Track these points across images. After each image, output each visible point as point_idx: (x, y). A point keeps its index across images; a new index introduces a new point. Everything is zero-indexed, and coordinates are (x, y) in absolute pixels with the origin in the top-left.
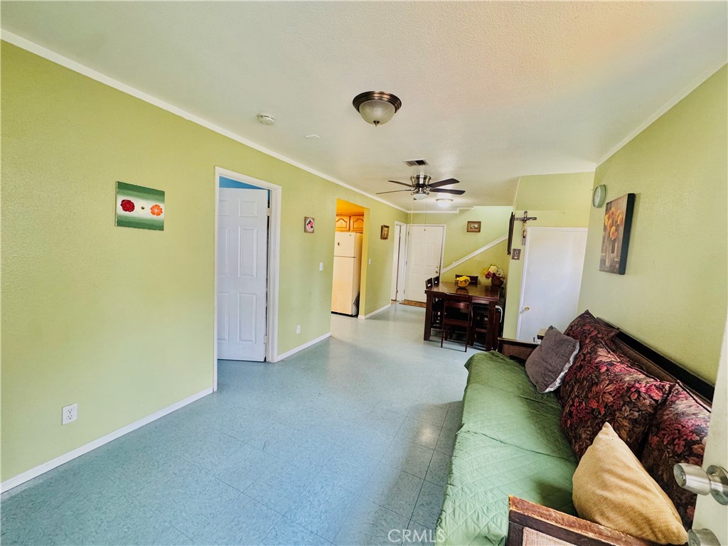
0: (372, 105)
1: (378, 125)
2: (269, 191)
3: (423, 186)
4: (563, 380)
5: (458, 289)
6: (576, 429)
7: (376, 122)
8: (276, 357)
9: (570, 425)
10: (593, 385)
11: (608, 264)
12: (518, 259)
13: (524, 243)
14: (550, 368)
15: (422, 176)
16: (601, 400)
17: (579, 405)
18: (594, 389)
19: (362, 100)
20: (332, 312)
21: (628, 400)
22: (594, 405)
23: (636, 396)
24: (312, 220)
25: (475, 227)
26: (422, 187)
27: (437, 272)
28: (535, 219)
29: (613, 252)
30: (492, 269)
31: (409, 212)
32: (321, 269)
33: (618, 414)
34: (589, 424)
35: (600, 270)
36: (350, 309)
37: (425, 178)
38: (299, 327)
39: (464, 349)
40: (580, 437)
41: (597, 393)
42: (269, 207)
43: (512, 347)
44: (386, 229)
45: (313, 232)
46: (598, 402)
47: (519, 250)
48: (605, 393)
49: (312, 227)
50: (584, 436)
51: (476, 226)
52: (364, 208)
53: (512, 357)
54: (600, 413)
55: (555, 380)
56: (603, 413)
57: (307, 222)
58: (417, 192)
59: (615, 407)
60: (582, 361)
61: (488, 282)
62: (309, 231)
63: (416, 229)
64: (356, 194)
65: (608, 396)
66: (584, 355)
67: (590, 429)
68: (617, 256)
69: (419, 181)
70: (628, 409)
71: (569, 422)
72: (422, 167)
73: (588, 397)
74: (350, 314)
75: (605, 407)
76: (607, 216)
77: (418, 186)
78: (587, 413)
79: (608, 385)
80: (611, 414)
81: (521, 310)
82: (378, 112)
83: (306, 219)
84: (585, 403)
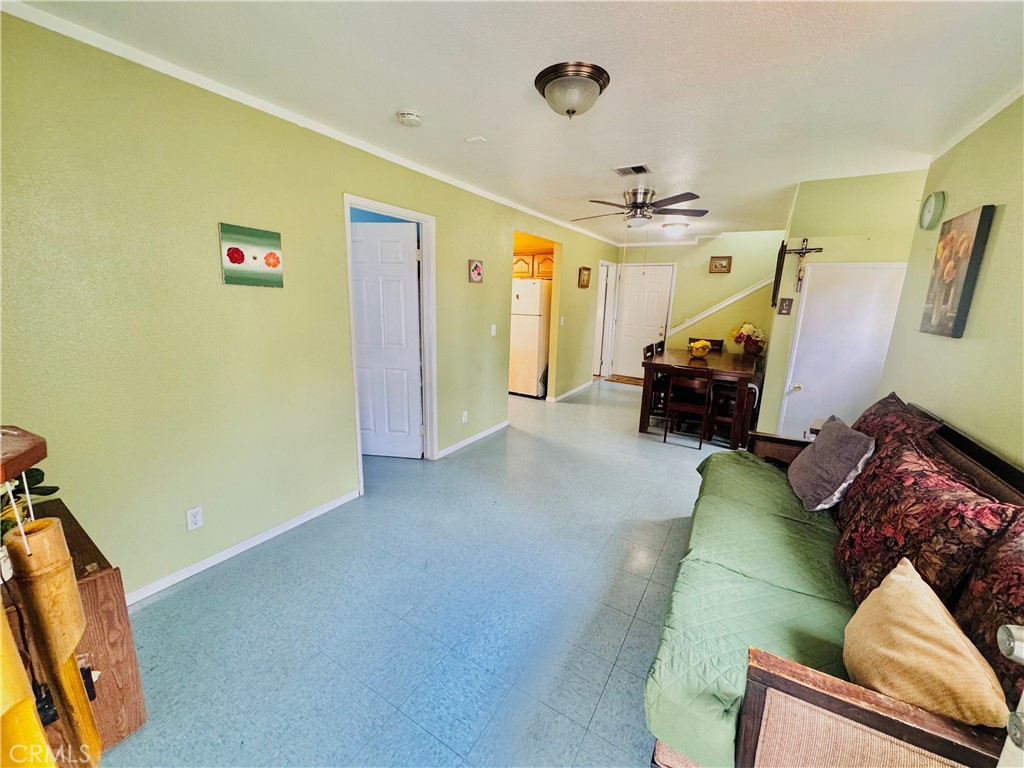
0: (565, 86)
1: (574, 117)
2: (418, 224)
3: (643, 205)
4: (845, 495)
5: (692, 360)
6: (857, 563)
7: (571, 112)
8: (437, 453)
9: (850, 557)
10: (890, 503)
11: (934, 321)
12: (788, 314)
13: (799, 289)
14: (825, 476)
15: (641, 191)
16: (900, 527)
17: (866, 532)
18: (891, 510)
19: (550, 78)
20: (510, 393)
21: (943, 527)
22: (889, 532)
23: (957, 522)
24: (479, 264)
25: (721, 265)
26: (641, 208)
27: (661, 335)
28: (820, 250)
29: (946, 302)
30: (746, 330)
31: (620, 245)
32: (494, 334)
33: (924, 547)
34: (878, 557)
35: (921, 331)
36: (535, 389)
37: (645, 194)
38: (465, 413)
39: (697, 445)
40: (863, 575)
41: (895, 515)
42: (419, 248)
43: (769, 445)
44: (586, 273)
45: (481, 281)
46: (895, 529)
47: (791, 301)
48: (907, 516)
49: (479, 274)
50: (868, 573)
51: (724, 263)
52: (553, 242)
53: (768, 460)
54: (896, 544)
55: (832, 493)
56: (901, 543)
57: (473, 268)
58: (634, 216)
59: (921, 537)
60: (876, 467)
61: (739, 349)
62: (476, 280)
63: (631, 271)
64: (543, 221)
65: (913, 521)
66: (881, 459)
67: (880, 564)
68: (952, 308)
69: (636, 199)
70: (942, 540)
71: (848, 553)
72: (641, 176)
73: (879, 521)
74: (535, 395)
75: (906, 536)
76: (941, 244)
77: (635, 206)
78: (877, 543)
79: (914, 504)
80: (914, 545)
81: (787, 390)
82: (573, 96)
83: (470, 262)
84: (876, 529)
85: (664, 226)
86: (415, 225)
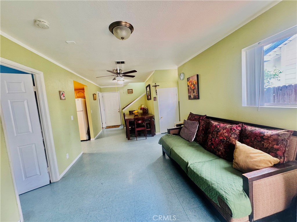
5: (135, 116)
6: (217, 148)
7: (122, 38)
9: (214, 147)
10: (218, 132)
11: (192, 97)
13: (157, 95)
16: (223, 136)
17: (215, 140)
18: (219, 133)
20: (81, 141)
21: (233, 132)
22: (222, 138)
23: (234, 130)
24: (63, 93)
25: (130, 91)
27: (119, 112)
28: (159, 86)
29: (194, 93)
30: (143, 106)
31: (101, 87)
32: (72, 119)
33: (231, 138)
34: (221, 144)
36: (85, 137)
37: (120, 70)
40: (220, 149)
41: (221, 134)
42: (34, 85)
43: (173, 131)
44: (95, 95)
45: (65, 99)
46: (222, 137)
48: (224, 133)
49: (64, 96)
50: (221, 149)
51: (131, 91)
53: (174, 134)
54: (224, 140)
56: (226, 139)
57: (61, 94)
59: (229, 136)
62: (63, 99)
63: (106, 94)
64: (81, 78)
65: (225, 134)
67: (223, 145)
68: (196, 94)
69: (117, 71)
70: (233, 135)
71: (213, 147)
72: (123, 65)
73: (218, 137)
74: (86, 139)
75: (226, 137)
76: (188, 82)
79: (223, 131)
80: (229, 138)
82: (123, 33)
83: (60, 92)
84: (217, 139)
85: (118, 81)
86: (31, 75)
